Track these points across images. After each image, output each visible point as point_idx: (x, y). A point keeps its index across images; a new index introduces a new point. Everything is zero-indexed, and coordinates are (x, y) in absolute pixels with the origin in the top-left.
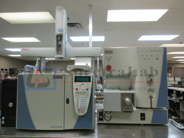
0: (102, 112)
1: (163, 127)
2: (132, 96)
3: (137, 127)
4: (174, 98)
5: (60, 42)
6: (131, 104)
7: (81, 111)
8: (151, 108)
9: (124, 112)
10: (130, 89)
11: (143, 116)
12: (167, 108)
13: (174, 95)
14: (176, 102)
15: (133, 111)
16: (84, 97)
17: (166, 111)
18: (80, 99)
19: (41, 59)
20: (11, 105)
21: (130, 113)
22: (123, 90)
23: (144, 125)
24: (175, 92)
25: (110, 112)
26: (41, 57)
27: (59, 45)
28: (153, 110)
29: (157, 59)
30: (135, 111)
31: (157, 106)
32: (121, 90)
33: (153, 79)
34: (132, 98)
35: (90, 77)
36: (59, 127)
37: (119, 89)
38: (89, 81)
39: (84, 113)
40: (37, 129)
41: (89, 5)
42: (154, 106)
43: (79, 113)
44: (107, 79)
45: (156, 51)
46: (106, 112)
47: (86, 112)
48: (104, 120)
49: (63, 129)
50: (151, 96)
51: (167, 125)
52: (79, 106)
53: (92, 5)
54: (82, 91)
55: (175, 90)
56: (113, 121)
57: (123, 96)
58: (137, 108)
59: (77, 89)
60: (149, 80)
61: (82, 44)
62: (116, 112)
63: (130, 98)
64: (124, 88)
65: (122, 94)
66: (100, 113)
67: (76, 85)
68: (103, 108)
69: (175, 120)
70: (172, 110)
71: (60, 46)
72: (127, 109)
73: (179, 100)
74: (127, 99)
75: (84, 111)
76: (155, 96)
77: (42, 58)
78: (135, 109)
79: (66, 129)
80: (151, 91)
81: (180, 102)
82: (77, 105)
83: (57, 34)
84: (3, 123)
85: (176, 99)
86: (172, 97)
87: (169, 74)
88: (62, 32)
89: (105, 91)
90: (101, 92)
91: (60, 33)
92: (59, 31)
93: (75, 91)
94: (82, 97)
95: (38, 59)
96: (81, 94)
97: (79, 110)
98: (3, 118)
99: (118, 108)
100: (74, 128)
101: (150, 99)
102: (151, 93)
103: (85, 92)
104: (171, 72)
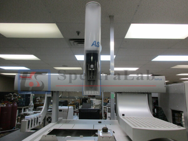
19: (52, 95)
26: (53, 92)
53: (113, 16)
71: (92, 73)
77: (55, 94)
92: (93, 44)
95: (47, 95)
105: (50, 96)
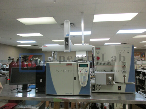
0: (94, 85)
1: (132, 95)
2: (113, 76)
3: (116, 94)
4: (141, 77)
5: (67, 42)
6: (112, 80)
7: (83, 84)
8: (125, 83)
9: (108, 85)
10: (112, 71)
11: (120, 88)
12: (135, 83)
13: (141, 75)
14: (143, 80)
15: (113, 84)
16: (85, 76)
17: (134, 85)
18: (82, 77)
20: (41, 80)
21: (112, 86)
22: (107, 72)
23: (121, 93)
24: (142, 73)
25: (99, 85)
27: (66, 44)
28: (126, 84)
29: (128, 53)
30: (115, 84)
31: (128, 82)
32: (106, 72)
33: (125, 65)
34: (112, 77)
35: (87, 65)
36: (70, 93)
37: (104, 71)
38: (87, 67)
39: (85, 85)
40: (58, 94)
41: (81, 12)
42: (127, 81)
43: (82, 85)
44: (97, 65)
45: (127, 48)
46: (97, 85)
47: (86, 84)
48: (96, 90)
49: (73, 95)
50: (124, 76)
51: (134, 93)
52: (82, 81)
53: (83, 12)
54: (83, 72)
55: (142, 72)
56: (101, 91)
57: (108, 75)
58: (116, 83)
59: (80, 72)
60: (123, 65)
61: (74, 37)
62: (103, 85)
63: (111, 77)
64: (108, 71)
65: (107, 74)
66: (93, 86)
67: (80, 69)
68: (95, 83)
69: (142, 92)
70: (140, 85)
72: (110, 83)
73: (144, 78)
74: (110, 77)
75: (85, 84)
76: (127, 75)
78: (114, 83)
79: (74, 94)
80: (125, 72)
81: (145, 79)
82: (81, 80)
83: (65, 37)
84: (37, 91)
85: (143, 78)
86: (140, 76)
87: (143, 58)
88: (68, 36)
89: (96, 73)
90: (91, 73)
91: (67, 36)
93: (79, 72)
94: (83, 76)
96: (83, 74)
97: (82, 84)
98: (37, 88)
99: (104, 82)
100: (79, 94)
101: (124, 78)
102: (124, 74)
103: (85, 73)
104: (144, 57)
105: (54, 53)
